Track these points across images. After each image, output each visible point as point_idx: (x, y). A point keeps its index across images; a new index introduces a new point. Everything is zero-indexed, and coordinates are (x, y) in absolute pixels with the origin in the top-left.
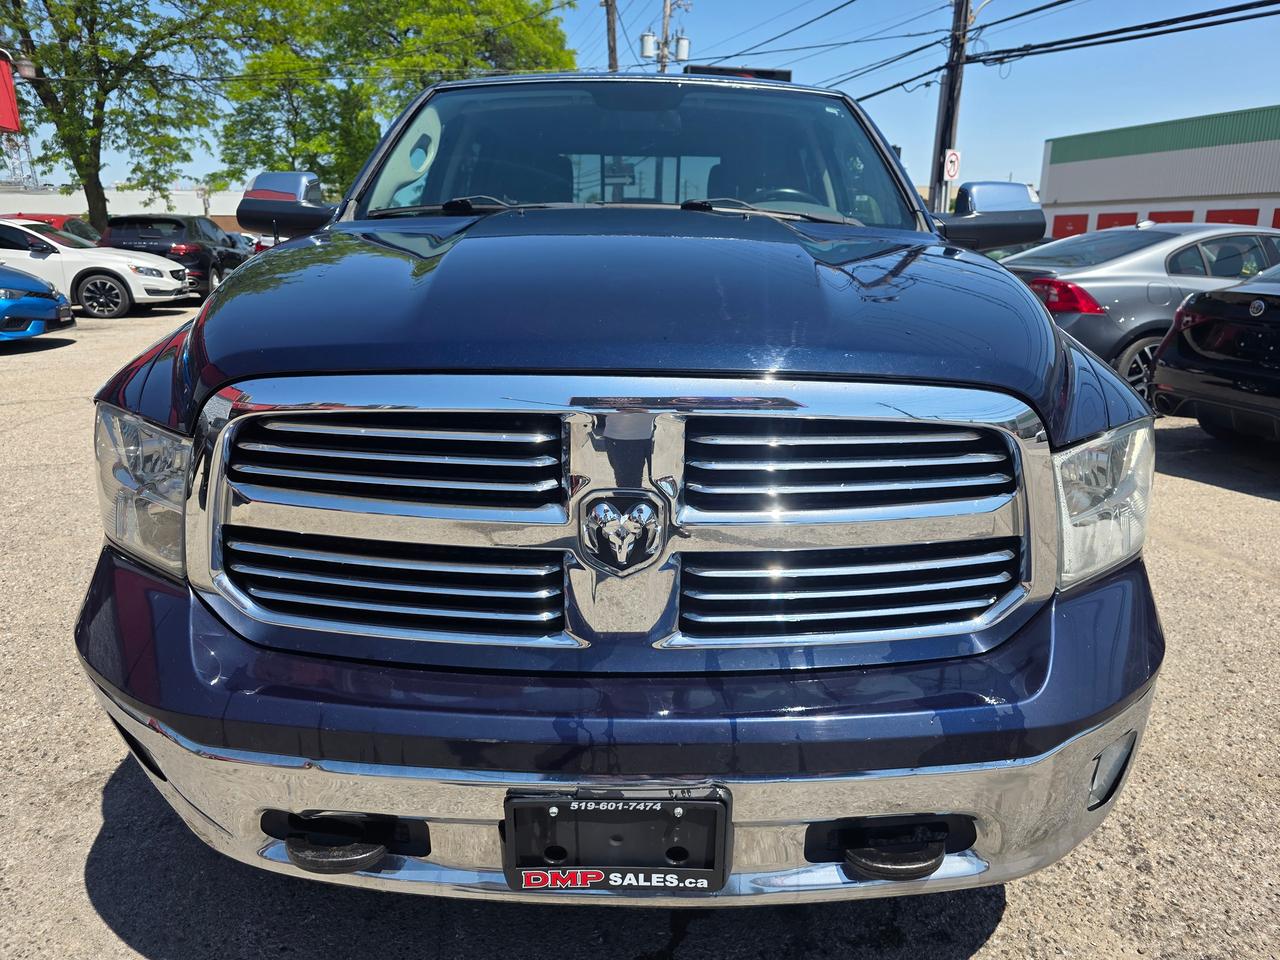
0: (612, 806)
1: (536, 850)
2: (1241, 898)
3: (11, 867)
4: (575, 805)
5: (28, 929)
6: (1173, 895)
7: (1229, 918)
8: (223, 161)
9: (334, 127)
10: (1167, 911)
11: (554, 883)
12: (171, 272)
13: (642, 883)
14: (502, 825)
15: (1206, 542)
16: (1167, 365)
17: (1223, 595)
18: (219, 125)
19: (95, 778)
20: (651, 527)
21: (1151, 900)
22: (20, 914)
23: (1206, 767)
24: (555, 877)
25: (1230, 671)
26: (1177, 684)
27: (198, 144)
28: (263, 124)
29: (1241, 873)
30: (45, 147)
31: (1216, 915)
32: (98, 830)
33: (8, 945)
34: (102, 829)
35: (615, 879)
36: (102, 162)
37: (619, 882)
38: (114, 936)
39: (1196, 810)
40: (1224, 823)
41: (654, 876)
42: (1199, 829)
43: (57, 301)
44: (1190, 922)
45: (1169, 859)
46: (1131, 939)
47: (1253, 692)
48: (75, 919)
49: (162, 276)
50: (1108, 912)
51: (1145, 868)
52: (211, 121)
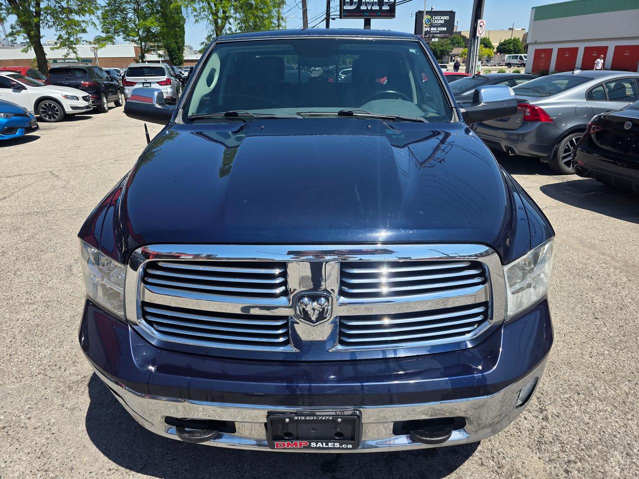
0: (311, 418)
1: (280, 434)
2: (587, 433)
3: (54, 423)
4: (296, 418)
5: (65, 452)
6: (557, 432)
7: (581, 442)
8: (103, 32)
9: (158, 12)
10: (553, 439)
11: (288, 446)
12: (83, 97)
13: (324, 446)
14: (265, 424)
15: (593, 247)
16: (582, 151)
17: (598, 277)
18: (99, 13)
19: (84, 379)
20: (326, 308)
21: (547, 434)
22: (60, 445)
23: (579, 369)
24: (288, 445)
25: (596, 318)
26: (570, 326)
27: (90, 24)
28: (121, 11)
29: (588, 421)
30: (12, 27)
31: (575, 441)
32: (89, 405)
33: (57, 460)
34: (90, 404)
35: (313, 444)
36: (41, 35)
37: (315, 446)
38: (102, 454)
39: (571, 390)
40: (584, 397)
41: (330, 444)
42: (572, 399)
43: (29, 117)
44: (563, 444)
45: (557, 414)
46: (536, 453)
47: (605, 329)
48: (84, 447)
49: (78, 100)
50: (527, 440)
51: (546, 419)
52: (95, 11)
